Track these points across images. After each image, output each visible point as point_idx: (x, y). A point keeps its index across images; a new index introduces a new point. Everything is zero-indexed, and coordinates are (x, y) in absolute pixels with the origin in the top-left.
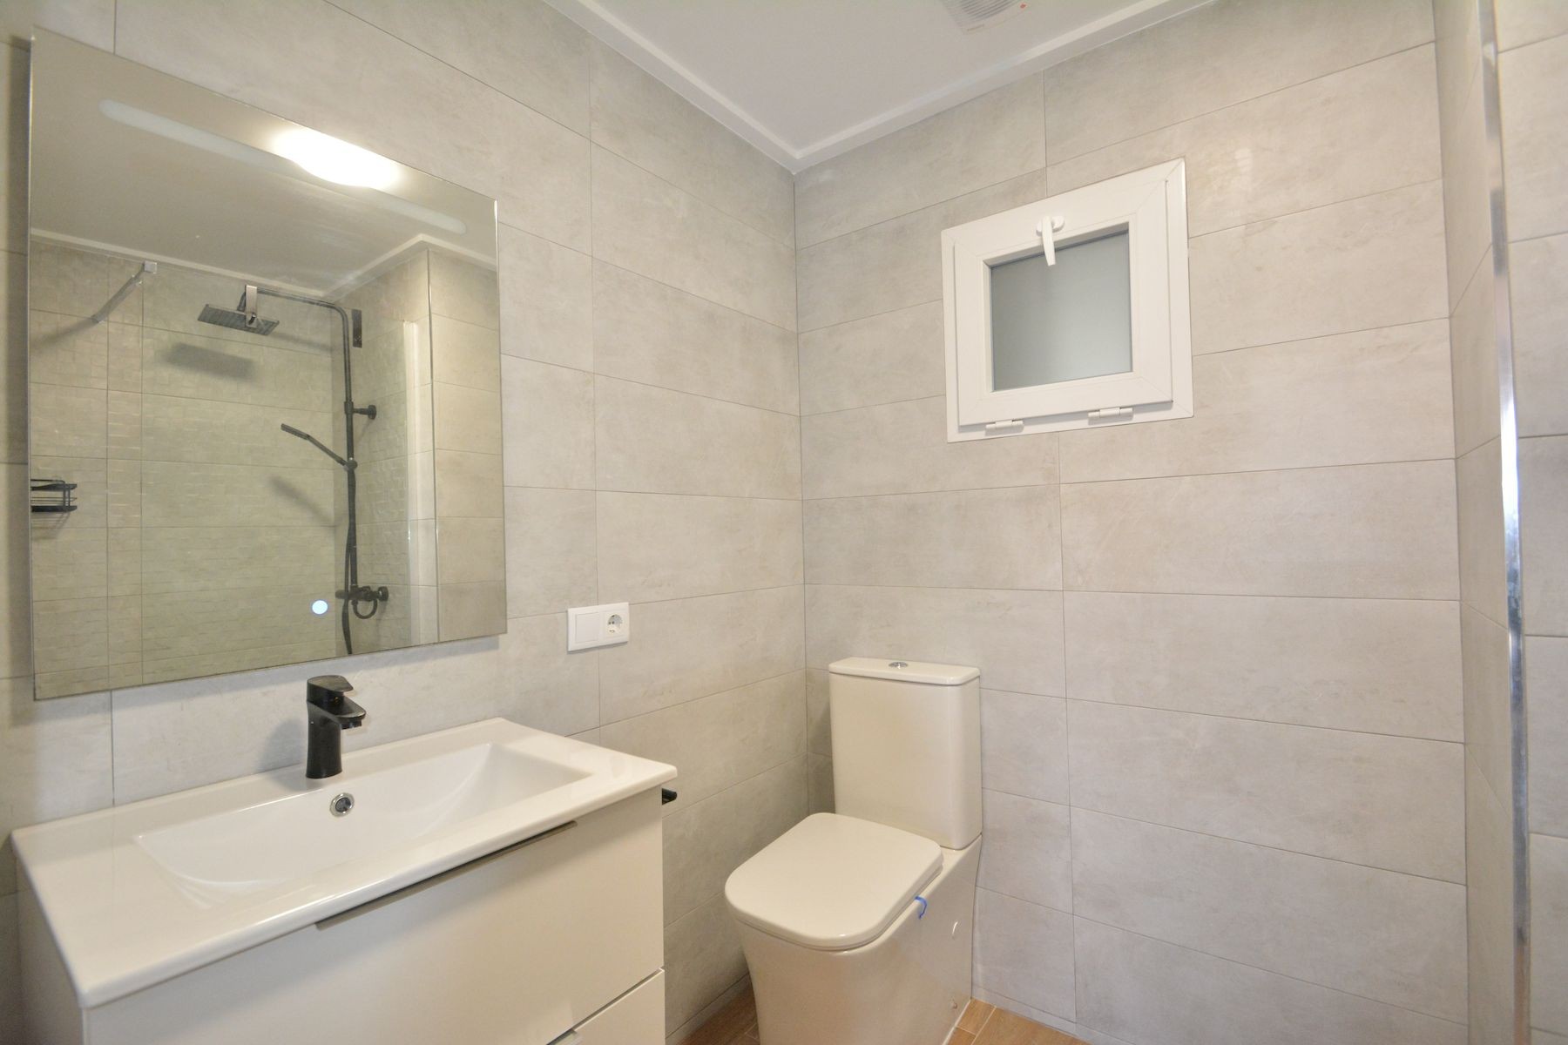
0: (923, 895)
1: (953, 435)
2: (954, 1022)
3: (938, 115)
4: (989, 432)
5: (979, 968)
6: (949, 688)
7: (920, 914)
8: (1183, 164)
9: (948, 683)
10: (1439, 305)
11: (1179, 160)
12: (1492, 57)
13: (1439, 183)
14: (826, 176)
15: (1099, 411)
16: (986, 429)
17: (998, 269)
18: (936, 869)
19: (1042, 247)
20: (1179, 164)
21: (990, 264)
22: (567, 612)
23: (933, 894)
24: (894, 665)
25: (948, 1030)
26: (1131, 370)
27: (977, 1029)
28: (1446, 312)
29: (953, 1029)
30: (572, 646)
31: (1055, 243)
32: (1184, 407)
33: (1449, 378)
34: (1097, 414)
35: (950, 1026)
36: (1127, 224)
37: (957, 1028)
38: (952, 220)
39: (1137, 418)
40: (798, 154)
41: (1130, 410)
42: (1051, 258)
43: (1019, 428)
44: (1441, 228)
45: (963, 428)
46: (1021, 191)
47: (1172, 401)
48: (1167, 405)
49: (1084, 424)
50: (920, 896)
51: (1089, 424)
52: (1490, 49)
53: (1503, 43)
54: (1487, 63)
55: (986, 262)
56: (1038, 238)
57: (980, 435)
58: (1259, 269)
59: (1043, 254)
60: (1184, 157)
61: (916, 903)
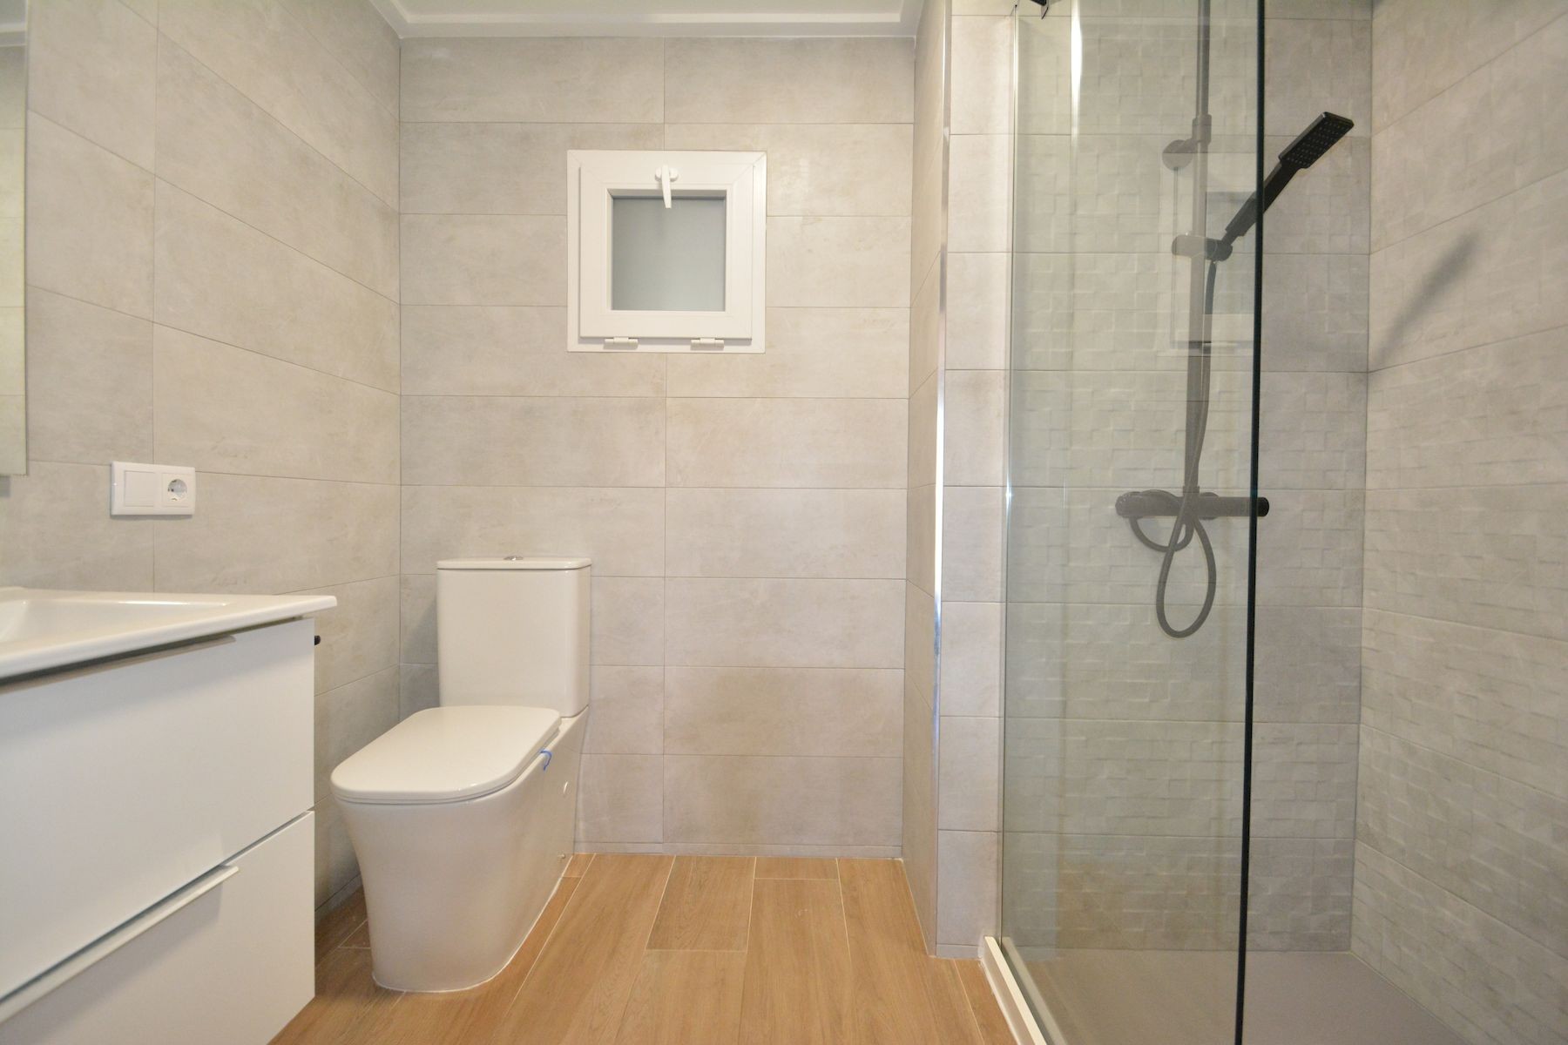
0: (548, 749)
1: (573, 345)
2: (561, 872)
3: (567, 38)
4: (608, 346)
5: (581, 825)
6: (567, 572)
7: (544, 766)
8: (765, 158)
9: (566, 567)
10: (905, 299)
11: (762, 153)
12: (947, 135)
13: (910, 219)
14: (441, 54)
15: (699, 339)
16: (604, 343)
17: (620, 200)
18: (554, 731)
19: (661, 191)
20: (762, 156)
21: (615, 194)
22: (111, 465)
23: (556, 748)
24: (510, 558)
25: (557, 880)
26: (724, 309)
27: (581, 874)
28: (908, 303)
29: (560, 880)
30: (116, 512)
31: (673, 191)
32: (758, 346)
33: (908, 347)
34: (698, 341)
35: (558, 877)
36: (725, 192)
37: (564, 878)
38: (578, 143)
39: (727, 349)
40: (410, 18)
41: (722, 341)
42: (668, 202)
43: (634, 346)
44: (909, 249)
45: (584, 340)
46: (641, 138)
47: (751, 339)
48: (747, 341)
49: (686, 348)
50: (546, 750)
51: (692, 349)
52: (947, 129)
53: (954, 127)
54: (945, 138)
55: (610, 191)
56: (656, 182)
57: (599, 348)
58: (810, 251)
59: (661, 198)
60: (766, 151)
61: (542, 756)
